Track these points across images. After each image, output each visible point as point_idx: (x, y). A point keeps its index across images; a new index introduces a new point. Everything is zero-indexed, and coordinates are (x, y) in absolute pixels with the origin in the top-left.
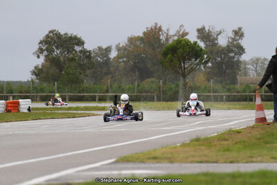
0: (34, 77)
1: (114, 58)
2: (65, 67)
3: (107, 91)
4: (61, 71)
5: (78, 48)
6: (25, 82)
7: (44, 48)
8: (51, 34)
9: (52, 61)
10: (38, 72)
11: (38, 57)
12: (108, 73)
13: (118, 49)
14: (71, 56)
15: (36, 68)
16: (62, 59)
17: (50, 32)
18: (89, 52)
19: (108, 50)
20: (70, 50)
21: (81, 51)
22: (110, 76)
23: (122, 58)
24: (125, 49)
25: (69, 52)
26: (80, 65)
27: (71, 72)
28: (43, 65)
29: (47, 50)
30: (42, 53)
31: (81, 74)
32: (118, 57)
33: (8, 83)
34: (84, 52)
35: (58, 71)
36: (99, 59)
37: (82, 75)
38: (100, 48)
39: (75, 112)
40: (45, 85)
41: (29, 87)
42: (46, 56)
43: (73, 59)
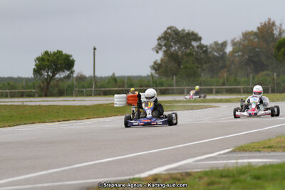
0: (153, 72)
1: (230, 52)
2: (184, 61)
3: (224, 84)
4: (179, 66)
5: (195, 44)
6: (145, 77)
7: (163, 44)
8: (169, 31)
9: (170, 56)
10: (157, 67)
11: (157, 52)
12: (224, 67)
13: (234, 44)
14: (188, 51)
15: (155, 63)
16: (180, 53)
17: (168, 28)
18: (206, 46)
19: (224, 44)
20: (188, 45)
21: (198, 47)
22: (226, 70)
23: (237, 52)
24: (239, 43)
25: (186, 47)
26: (197, 59)
27: (189, 66)
28: (162, 60)
29: (165, 45)
30: (160, 49)
31: (198, 68)
32: (234, 52)
33: (129, 78)
34: (201, 47)
35: (176, 65)
36: (216, 54)
37: (199, 70)
38: (216, 43)
39: (193, 104)
40: (164, 79)
41: (149, 82)
42: (164, 52)
43: (190, 54)
